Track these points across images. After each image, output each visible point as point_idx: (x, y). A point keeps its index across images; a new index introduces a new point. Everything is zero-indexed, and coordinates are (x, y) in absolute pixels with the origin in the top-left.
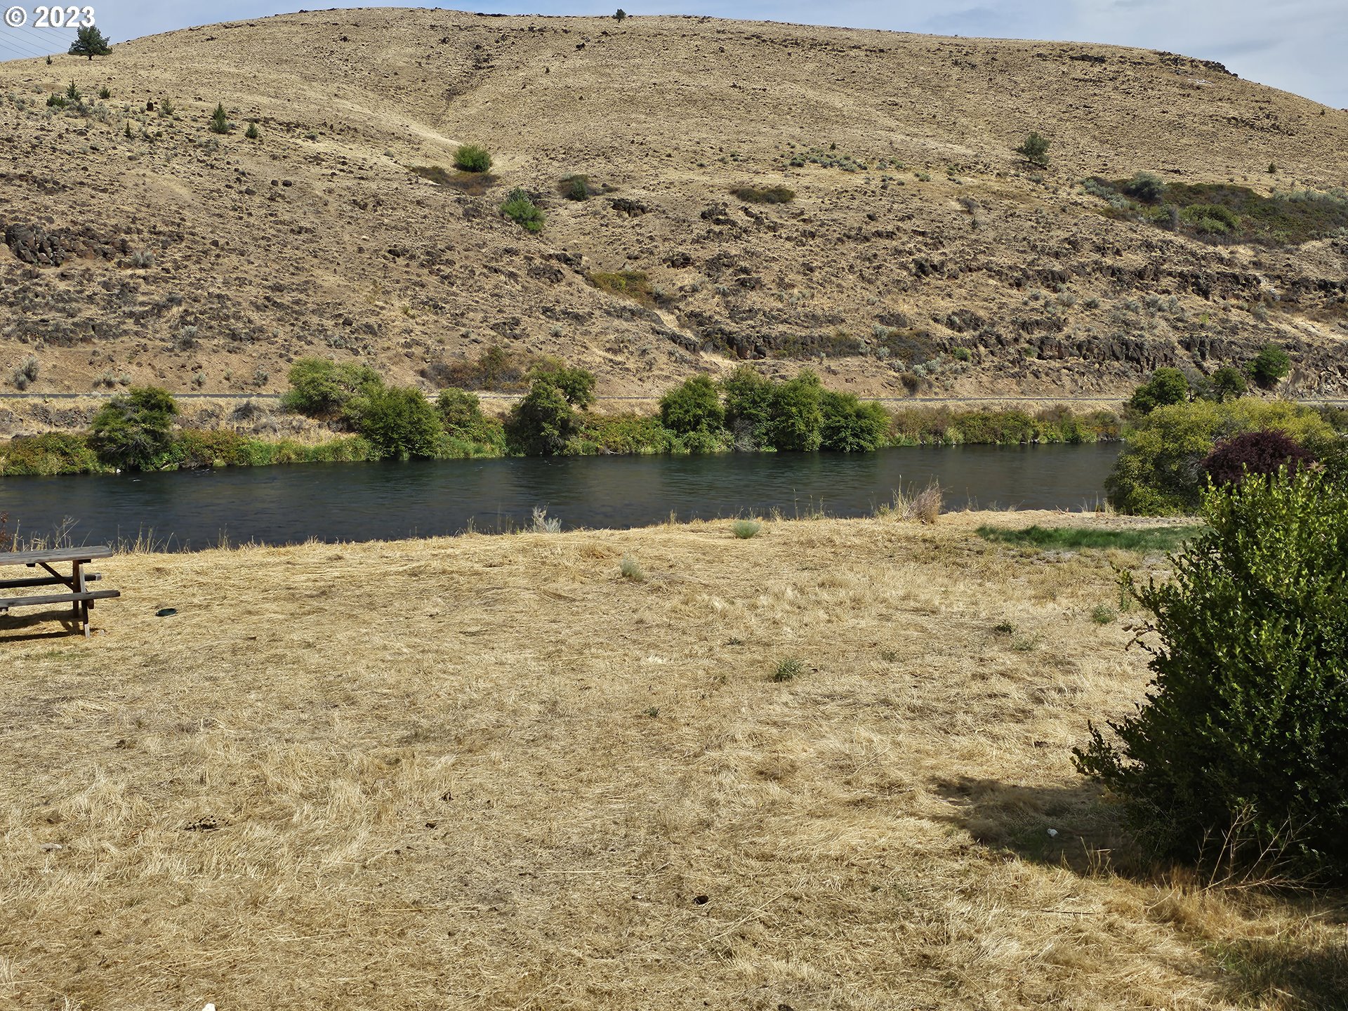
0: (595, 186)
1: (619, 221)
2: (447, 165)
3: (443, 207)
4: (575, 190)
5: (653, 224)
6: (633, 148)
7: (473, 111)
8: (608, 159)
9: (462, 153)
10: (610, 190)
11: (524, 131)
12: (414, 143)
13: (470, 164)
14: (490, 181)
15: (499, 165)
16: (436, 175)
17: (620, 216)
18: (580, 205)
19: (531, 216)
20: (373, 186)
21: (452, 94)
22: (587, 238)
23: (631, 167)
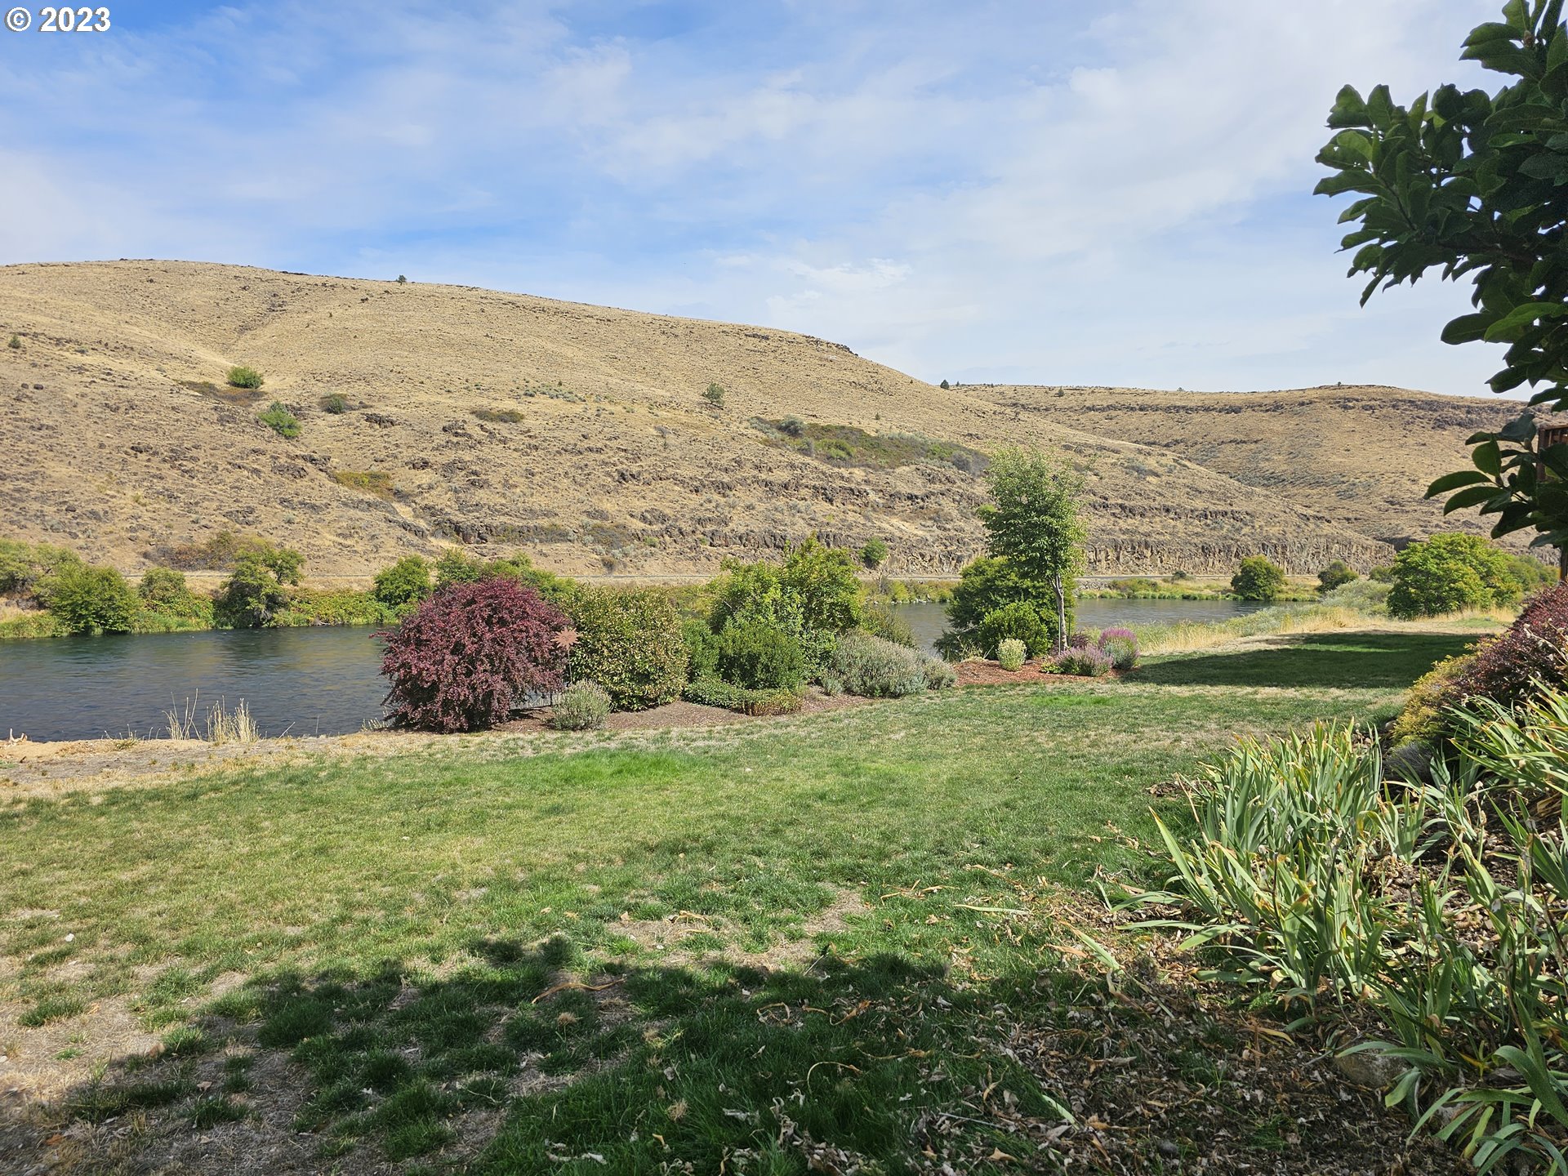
0: (351, 403)
1: (370, 431)
2: (221, 383)
3: (198, 413)
4: (334, 406)
5: (398, 434)
6: (392, 375)
7: (260, 343)
8: (368, 383)
9: (236, 372)
10: (365, 407)
11: (300, 359)
12: (190, 362)
13: (242, 382)
14: (258, 396)
15: (269, 384)
16: (207, 390)
17: (371, 427)
18: (337, 417)
19: (287, 424)
20: (131, 393)
21: (244, 329)
22: (340, 444)
23: (387, 389)
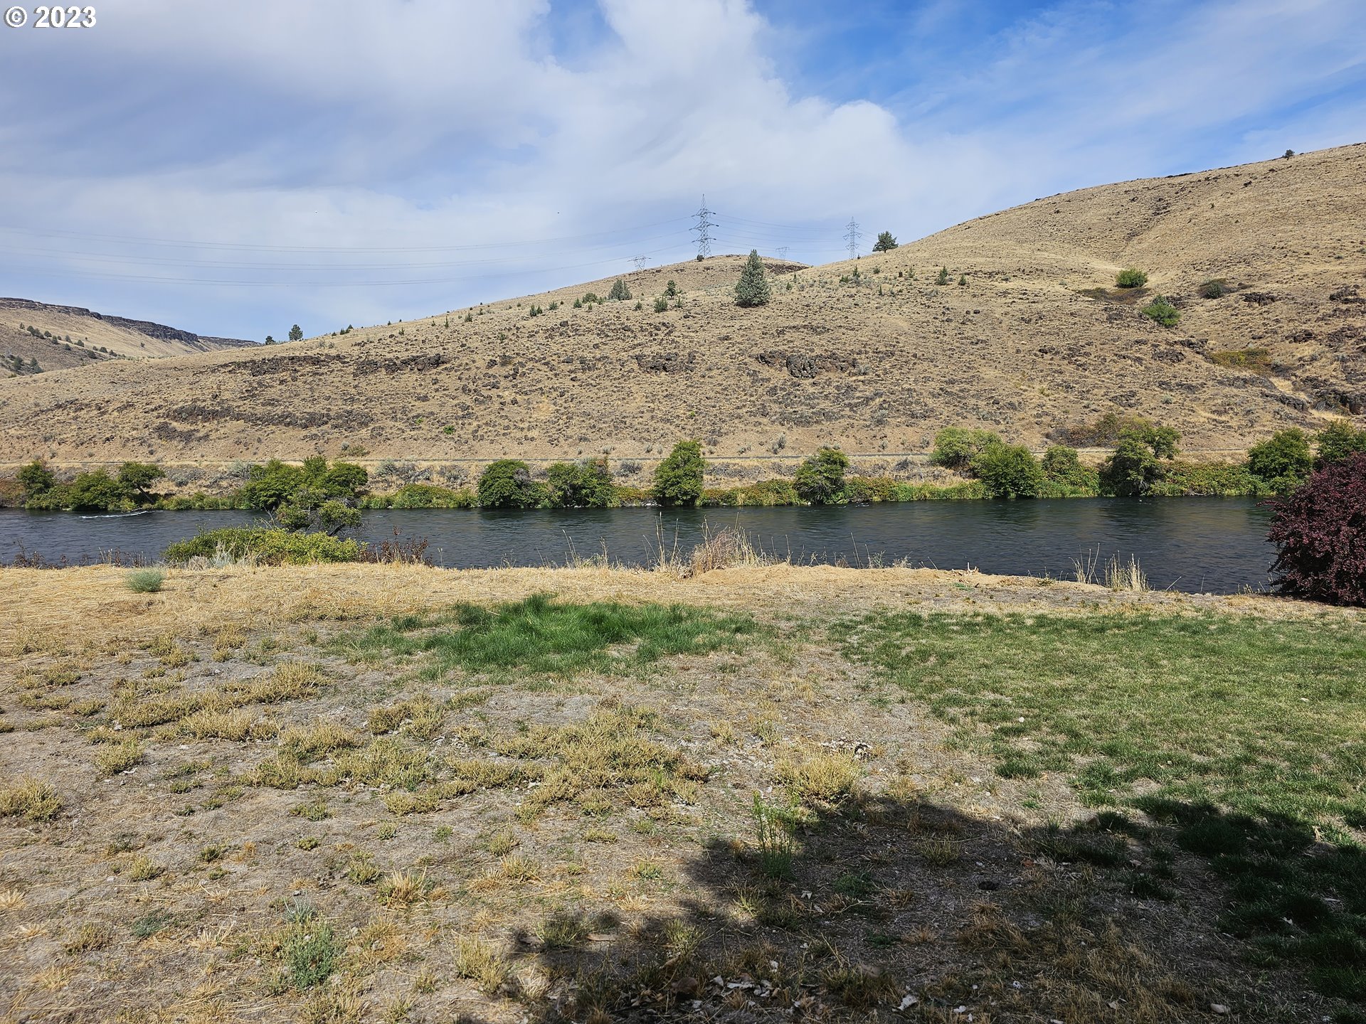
0: (1231, 286)
1: (1249, 311)
2: (1110, 286)
3: (1091, 315)
4: (1212, 291)
5: (1280, 309)
6: (1274, 252)
7: (1145, 245)
8: (1248, 264)
9: (1123, 275)
10: (1245, 287)
11: (1181, 253)
12: (1086, 273)
13: (1129, 283)
14: (1142, 293)
15: (1153, 281)
16: (1099, 294)
17: (1249, 306)
18: (1215, 301)
19: (1167, 314)
20: (1040, 306)
21: (1131, 236)
22: (1217, 326)
23: (1268, 267)
